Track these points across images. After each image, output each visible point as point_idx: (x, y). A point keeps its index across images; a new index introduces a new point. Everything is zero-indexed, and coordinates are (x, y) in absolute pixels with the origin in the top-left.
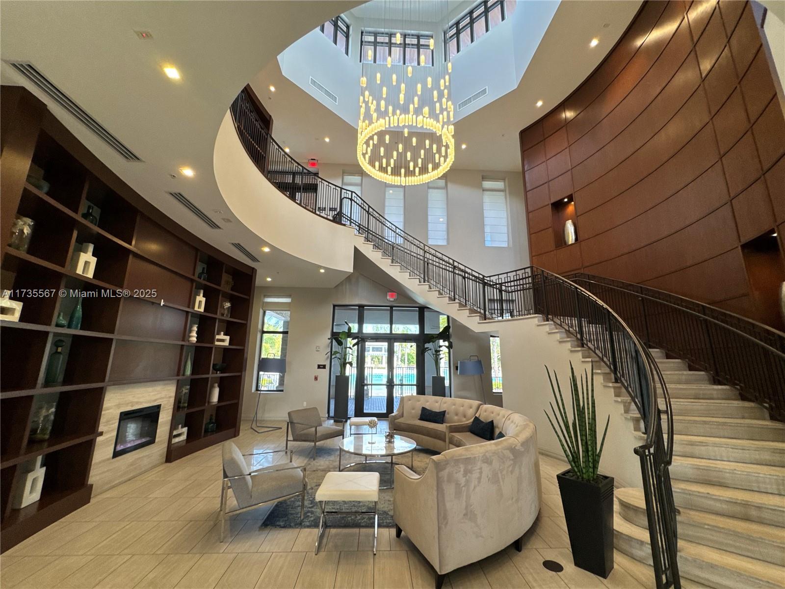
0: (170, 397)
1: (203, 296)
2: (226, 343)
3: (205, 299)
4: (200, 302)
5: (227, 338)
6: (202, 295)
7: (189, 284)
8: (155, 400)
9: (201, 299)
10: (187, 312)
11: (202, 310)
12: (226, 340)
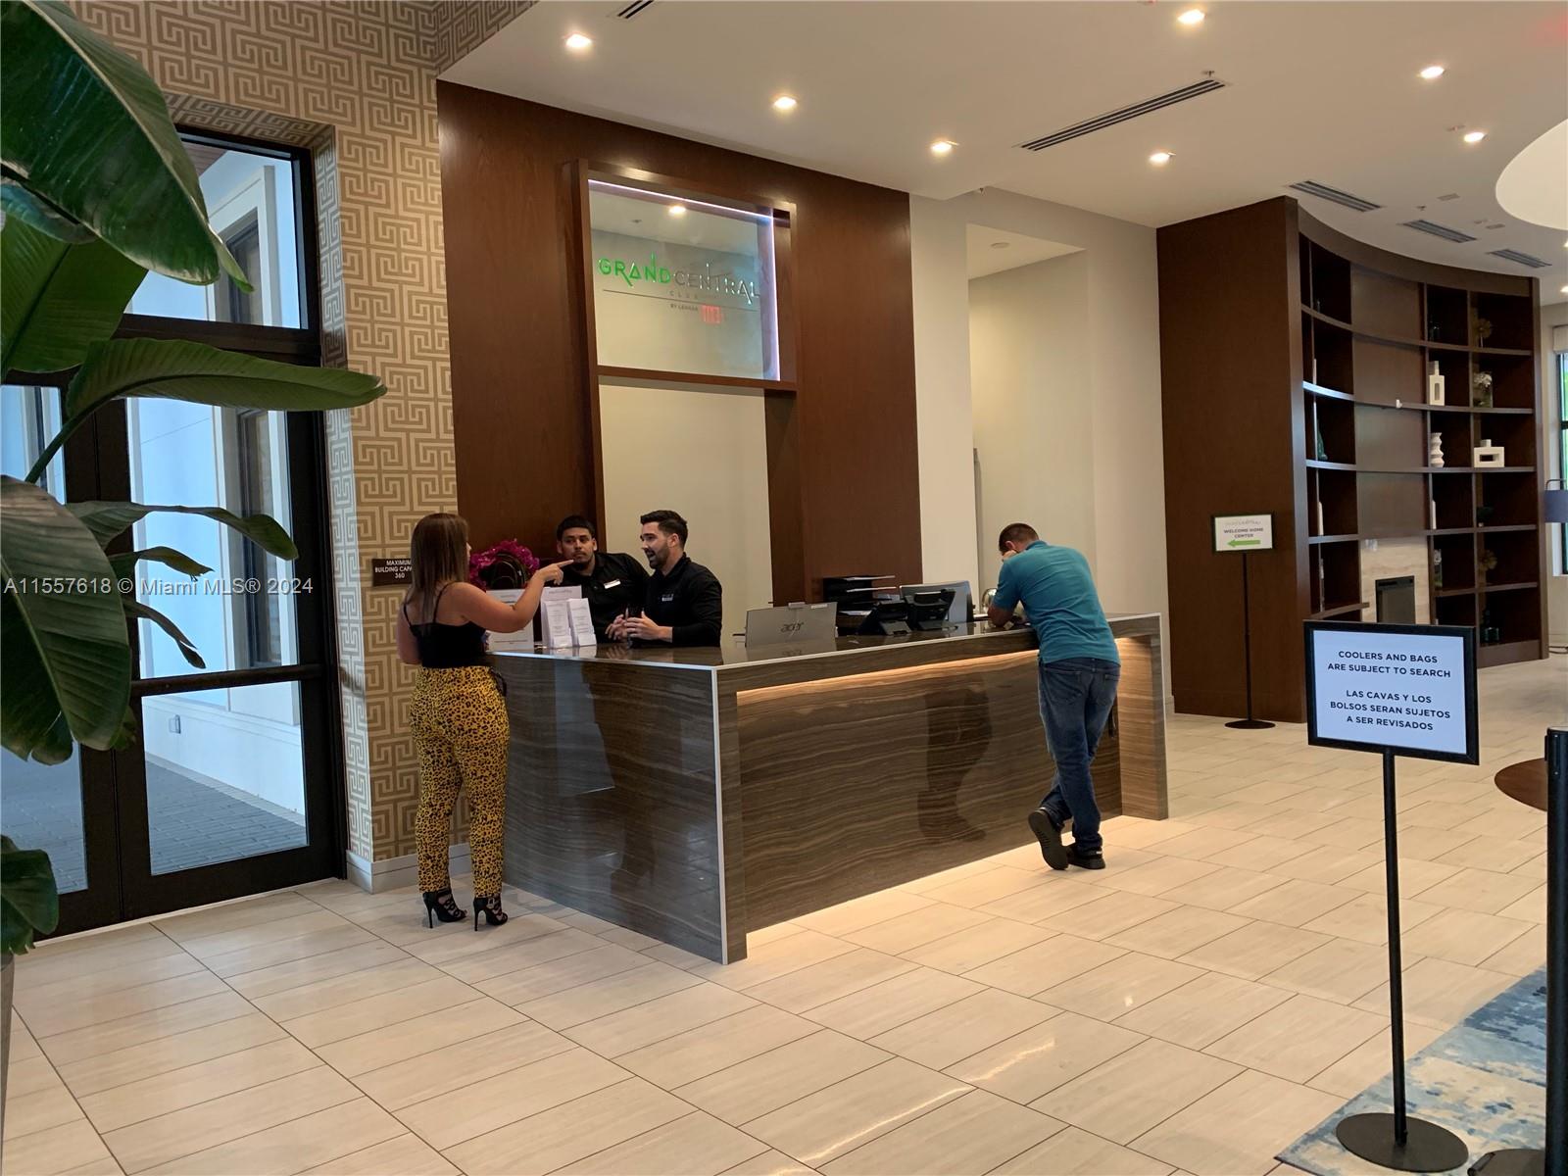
0: (1422, 566)
1: (1441, 374)
2: (1499, 463)
3: (1443, 377)
4: (1437, 386)
5: (1500, 451)
6: (1437, 371)
7: (1417, 357)
8: (1406, 568)
9: (1437, 380)
10: (1424, 412)
11: (1441, 402)
12: (1498, 455)
